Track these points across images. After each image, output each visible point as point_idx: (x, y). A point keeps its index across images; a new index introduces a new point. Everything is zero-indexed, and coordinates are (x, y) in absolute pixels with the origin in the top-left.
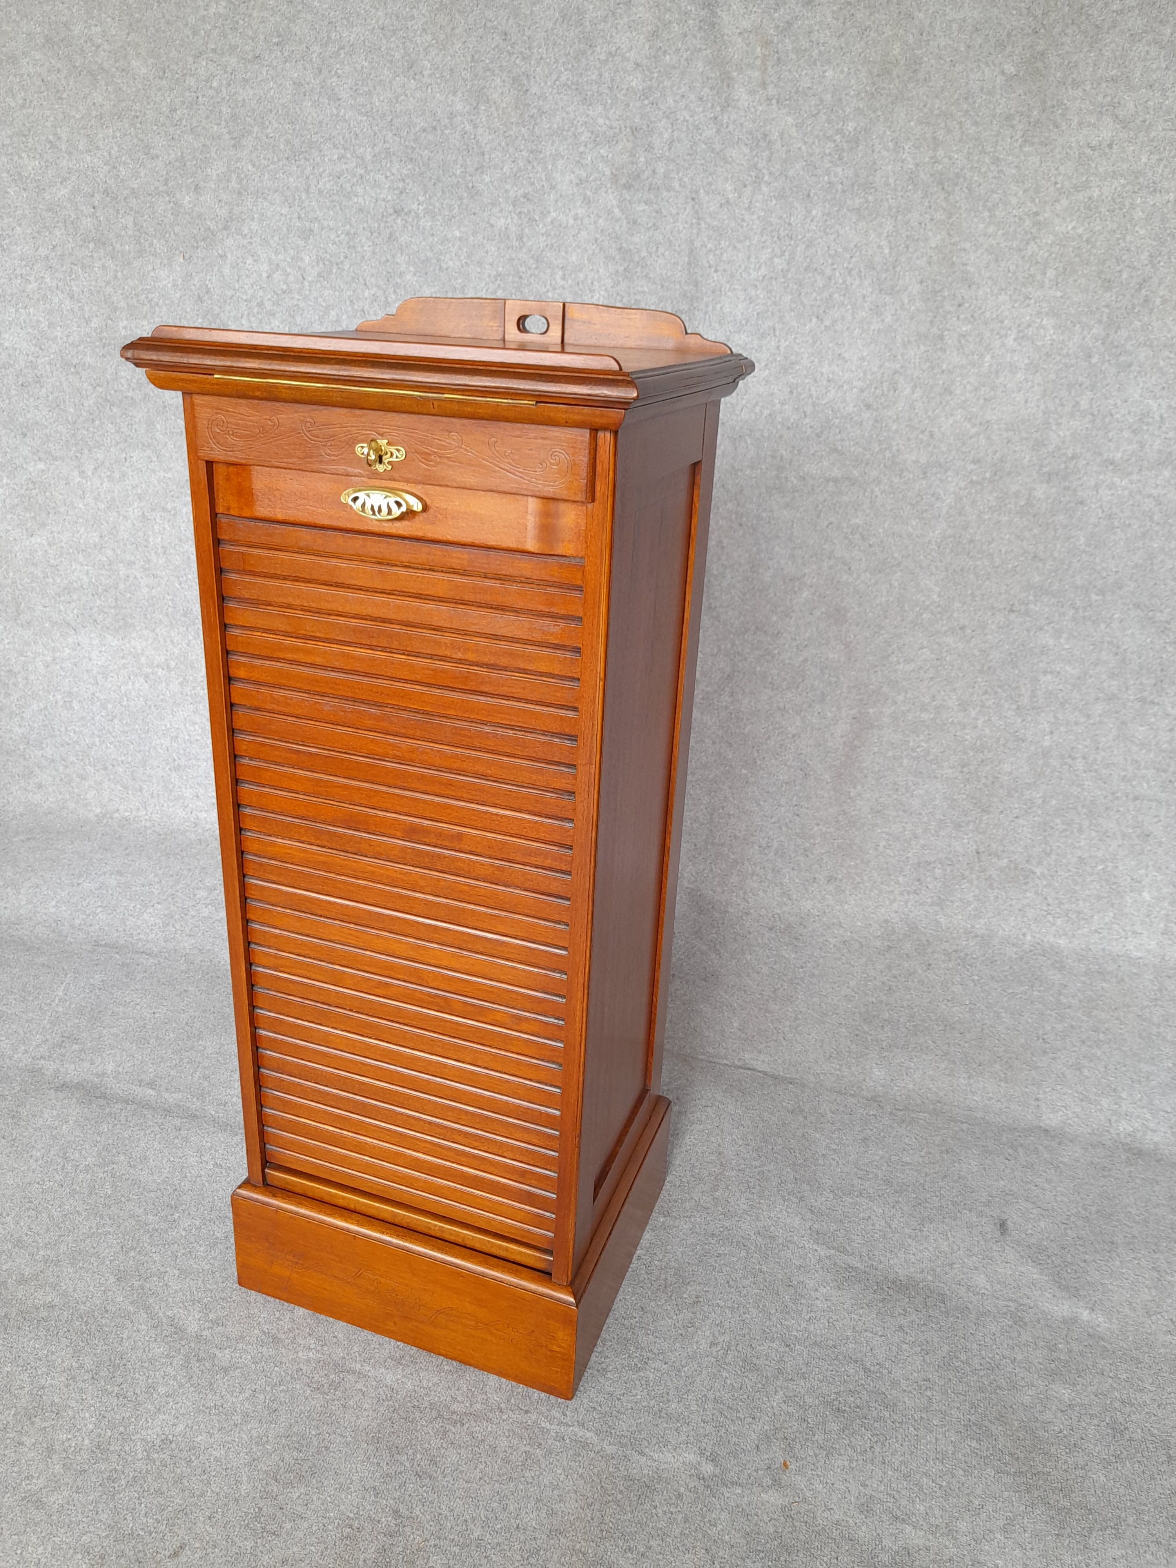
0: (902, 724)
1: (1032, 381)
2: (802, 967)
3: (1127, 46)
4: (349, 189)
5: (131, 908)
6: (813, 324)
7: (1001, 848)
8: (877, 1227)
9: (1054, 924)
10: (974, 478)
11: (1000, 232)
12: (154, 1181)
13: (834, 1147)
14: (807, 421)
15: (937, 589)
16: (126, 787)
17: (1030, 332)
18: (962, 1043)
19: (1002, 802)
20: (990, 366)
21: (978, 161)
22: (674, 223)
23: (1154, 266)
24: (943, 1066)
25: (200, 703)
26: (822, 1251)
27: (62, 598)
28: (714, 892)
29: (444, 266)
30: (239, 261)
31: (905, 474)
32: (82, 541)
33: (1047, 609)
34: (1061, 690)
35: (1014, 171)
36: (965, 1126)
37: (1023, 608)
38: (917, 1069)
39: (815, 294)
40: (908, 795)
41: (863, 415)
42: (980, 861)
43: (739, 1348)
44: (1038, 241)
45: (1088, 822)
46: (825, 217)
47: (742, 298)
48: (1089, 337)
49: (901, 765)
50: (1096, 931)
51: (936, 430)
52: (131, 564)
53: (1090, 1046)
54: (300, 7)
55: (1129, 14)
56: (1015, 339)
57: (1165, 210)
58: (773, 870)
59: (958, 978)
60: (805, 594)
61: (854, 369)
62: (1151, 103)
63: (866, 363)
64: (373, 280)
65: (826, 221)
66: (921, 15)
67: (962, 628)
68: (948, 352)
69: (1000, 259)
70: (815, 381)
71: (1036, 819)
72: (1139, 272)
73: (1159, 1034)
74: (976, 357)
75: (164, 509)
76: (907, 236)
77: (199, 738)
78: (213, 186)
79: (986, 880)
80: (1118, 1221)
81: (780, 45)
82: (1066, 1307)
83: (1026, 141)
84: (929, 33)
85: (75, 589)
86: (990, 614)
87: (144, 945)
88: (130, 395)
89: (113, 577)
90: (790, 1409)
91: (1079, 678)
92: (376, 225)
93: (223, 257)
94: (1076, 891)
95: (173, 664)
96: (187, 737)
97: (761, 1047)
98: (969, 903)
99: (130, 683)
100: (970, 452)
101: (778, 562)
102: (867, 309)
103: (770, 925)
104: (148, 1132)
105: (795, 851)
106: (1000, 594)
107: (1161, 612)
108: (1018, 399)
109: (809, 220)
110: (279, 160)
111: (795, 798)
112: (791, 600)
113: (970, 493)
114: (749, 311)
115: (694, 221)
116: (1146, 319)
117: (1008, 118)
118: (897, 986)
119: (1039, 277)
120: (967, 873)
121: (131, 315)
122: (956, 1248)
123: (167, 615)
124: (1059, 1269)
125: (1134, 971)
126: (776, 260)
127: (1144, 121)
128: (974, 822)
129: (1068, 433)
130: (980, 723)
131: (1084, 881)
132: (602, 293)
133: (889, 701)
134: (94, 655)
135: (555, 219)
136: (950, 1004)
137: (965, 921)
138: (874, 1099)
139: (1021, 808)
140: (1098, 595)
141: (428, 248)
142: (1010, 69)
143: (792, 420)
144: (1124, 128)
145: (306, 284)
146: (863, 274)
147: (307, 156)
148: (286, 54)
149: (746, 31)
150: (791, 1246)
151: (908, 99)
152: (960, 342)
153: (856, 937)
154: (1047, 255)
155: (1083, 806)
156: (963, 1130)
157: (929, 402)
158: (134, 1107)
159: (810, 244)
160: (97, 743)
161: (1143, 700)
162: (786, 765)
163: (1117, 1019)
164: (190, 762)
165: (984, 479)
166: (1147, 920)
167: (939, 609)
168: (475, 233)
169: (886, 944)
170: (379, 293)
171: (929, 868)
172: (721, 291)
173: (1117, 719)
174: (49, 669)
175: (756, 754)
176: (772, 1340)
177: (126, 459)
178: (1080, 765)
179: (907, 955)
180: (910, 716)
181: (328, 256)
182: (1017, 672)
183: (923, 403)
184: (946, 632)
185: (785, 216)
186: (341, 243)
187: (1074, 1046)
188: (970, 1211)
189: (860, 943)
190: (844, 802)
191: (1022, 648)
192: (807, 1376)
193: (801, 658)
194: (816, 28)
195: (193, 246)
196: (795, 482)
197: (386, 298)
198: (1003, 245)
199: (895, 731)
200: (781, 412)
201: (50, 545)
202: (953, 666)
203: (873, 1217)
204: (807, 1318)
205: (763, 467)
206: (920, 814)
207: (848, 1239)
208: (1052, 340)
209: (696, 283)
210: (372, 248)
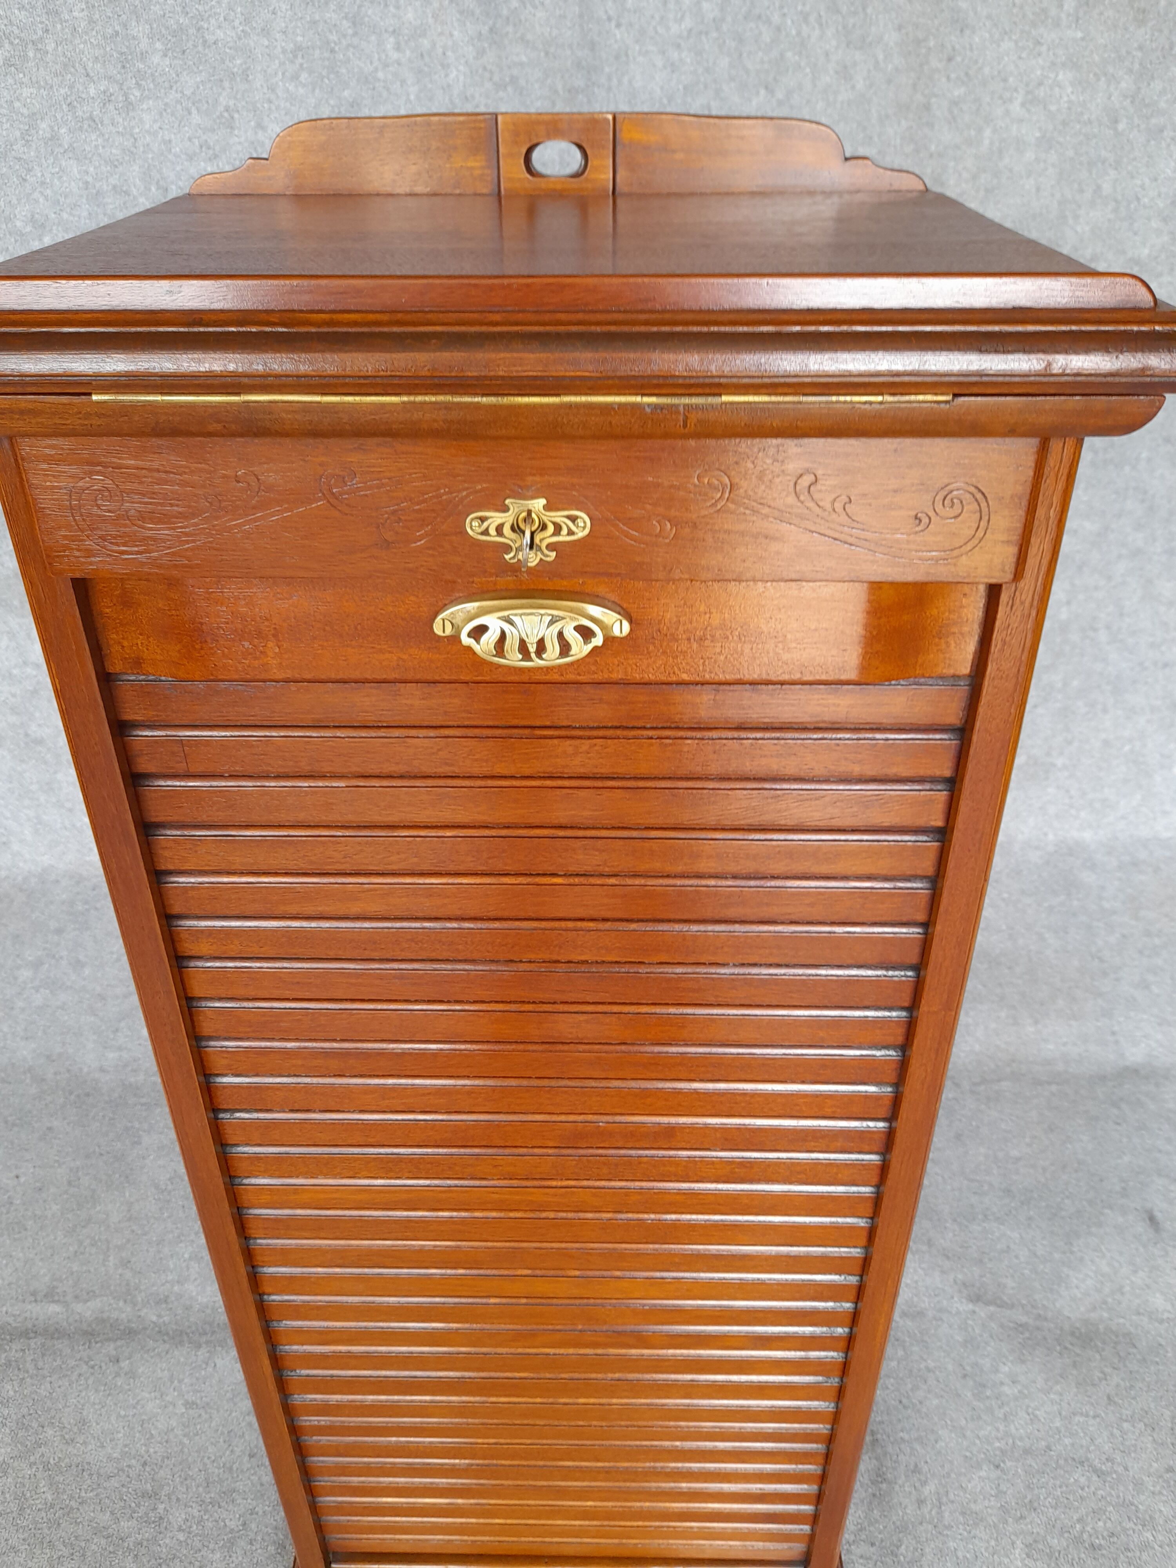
1: (1045, 161)
8: (1022, 1259)
12: (110, 1458)
17: (1041, 92)
29: (211, 38)
39: (760, 54)
43: (951, 1496)
56: (1023, 105)
64: (98, 66)
104: (74, 1377)
108: (1027, 187)
122: (1116, 1264)
129: (1087, 228)
132: (461, 68)
141: (179, 9)
146: (824, 21)
158: (40, 1340)
170: (113, 88)
172: (627, 55)
176: (979, 1466)
181: (16, 31)
197: (126, 95)
204: (1001, 1416)
207: (999, 1285)
208: (1070, 102)
209: (593, 46)
210: (85, 13)
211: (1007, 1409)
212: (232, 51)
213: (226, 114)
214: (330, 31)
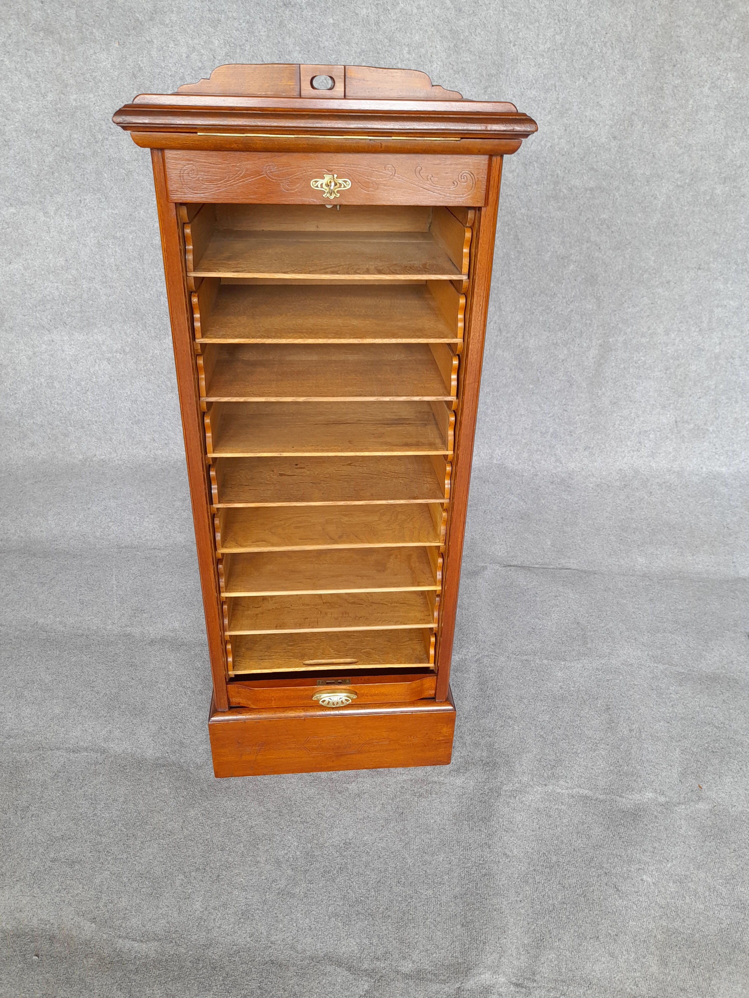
0: (629, 347)
1: (719, 117)
2: (577, 504)
5: (133, 520)
6: (581, 82)
7: (689, 418)
8: (682, 648)
9: (719, 460)
10: (679, 183)
11: (703, 12)
13: (637, 606)
14: (575, 149)
15: (653, 258)
16: (99, 439)
17: (719, 83)
18: (683, 536)
19: (690, 389)
20: (692, 107)
22: (487, 10)
24: (676, 551)
25: (151, 375)
26: (661, 667)
27: (38, 308)
28: (513, 464)
29: (322, 45)
30: (163, 45)
31: (636, 183)
32: (51, 265)
33: (720, 266)
34: (727, 317)
36: (701, 583)
37: (706, 266)
38: (662, 554)
39: (582, 60)
40: (633, 391)
41: (611, 144)
42: (677, 426)
43: (646, 730)
44: (728, 18)
45: (741, 396)
46: (590, 4)
47: (533, 64)
49: (629, 373)
50: (743, 461)
51: (657, 152)
52: (92, 279)
56: (709, 89)
58: (550, 447)
59: (669, 498)
60: (572, 267)
61: (607, 112)
63: (614, 108)
65: (590, 7)
67: (668, 282)
68: (666, 98)
69: (702, 32)
70: (581, 122)
71: (711, 398)
74: (684, 102)
75: (114, 237)
76: (643, 17)
77: (153, 399)
79: (681, 438)
85: (48, 300)
86: (686, 272)
87: (152, 543)
88: (82, 152)
89: (78, 290)
90: (687, 757)
92: (270, 15)
93: (150, 42)
94: (733, 439)
95: (127, 349)
96: (144, 400)
97: (569, 554)
98: (670, 453)
99: (97, 365)
100: (677, 166)
101: (554, 247)
102: (616, 71)
103: (551, 481)
105: (564, 433)
106: (693, 258)
108: (709, 129)
109: (579, 7)
111: (564, 400)
112: (562, 272)
113: (676, 193)
114: (538, 74)
115: (501, 9)
118: (635, 507)
119: (727, 44)
120: (669, 435)
121: (80, 90)
122: (730, 653)
123: (121, 314)
126: (557, 37)
128: (674, 403)
131: (737, 432)
132: (439, 63)
133: (622, 333)
134: (66, 348)
135: (402, 8)
136: (668, 514)
137: (668, 465)
138: (644, 575)
139: (702, 392)
141: (309, 32)
143: (565, 150)
146: (614, 45)
150: (643, 667)
152: (674, 92)
153: (604, 481)
154: (733, 28)
155: (738, 387)
156: (701, 586)
157: (653, 133)
159: (579, 25)
160: (76, 410)
162: (558, 379)
164: (147, 417)
165: (685, 183)
167: (654, 271)
168: (344, 21)
169: (623, 483)
171: (646, 434)
172: (517, 60)
174: (31, 361)
175: (539, 374)
176: (659, 721)
177: (80, 200)
178: (737, 362)
179: (637, 488)
180: (634, 341)
181: (233, 40)
182: (701, 307)
183: (649, 134)
184: (658, 285)
185: (563, 4)
186: (243, 30)
187: (746, 529)
188: (728, 630)
189: (607, 485)
190: (595, 399)
191: (705, 292)
192: (687, 737)
193: (569, 310)
195: (126, 35)
196: (565, 192)
198: (704, 22)
199: (625, 352)
200: (558, 144)
201: (25, 269)
202: (661, 307)
203: (677, 643)
204: (670, 705)
205: (545, 182)
206: (640, 402)
207: (670, 657)
208: (733, 88)
209: (501, 55)
210: (266, 33)
211: (672, 703)
212: (332, 52)
213: (325, 81)
214: (378, 44)
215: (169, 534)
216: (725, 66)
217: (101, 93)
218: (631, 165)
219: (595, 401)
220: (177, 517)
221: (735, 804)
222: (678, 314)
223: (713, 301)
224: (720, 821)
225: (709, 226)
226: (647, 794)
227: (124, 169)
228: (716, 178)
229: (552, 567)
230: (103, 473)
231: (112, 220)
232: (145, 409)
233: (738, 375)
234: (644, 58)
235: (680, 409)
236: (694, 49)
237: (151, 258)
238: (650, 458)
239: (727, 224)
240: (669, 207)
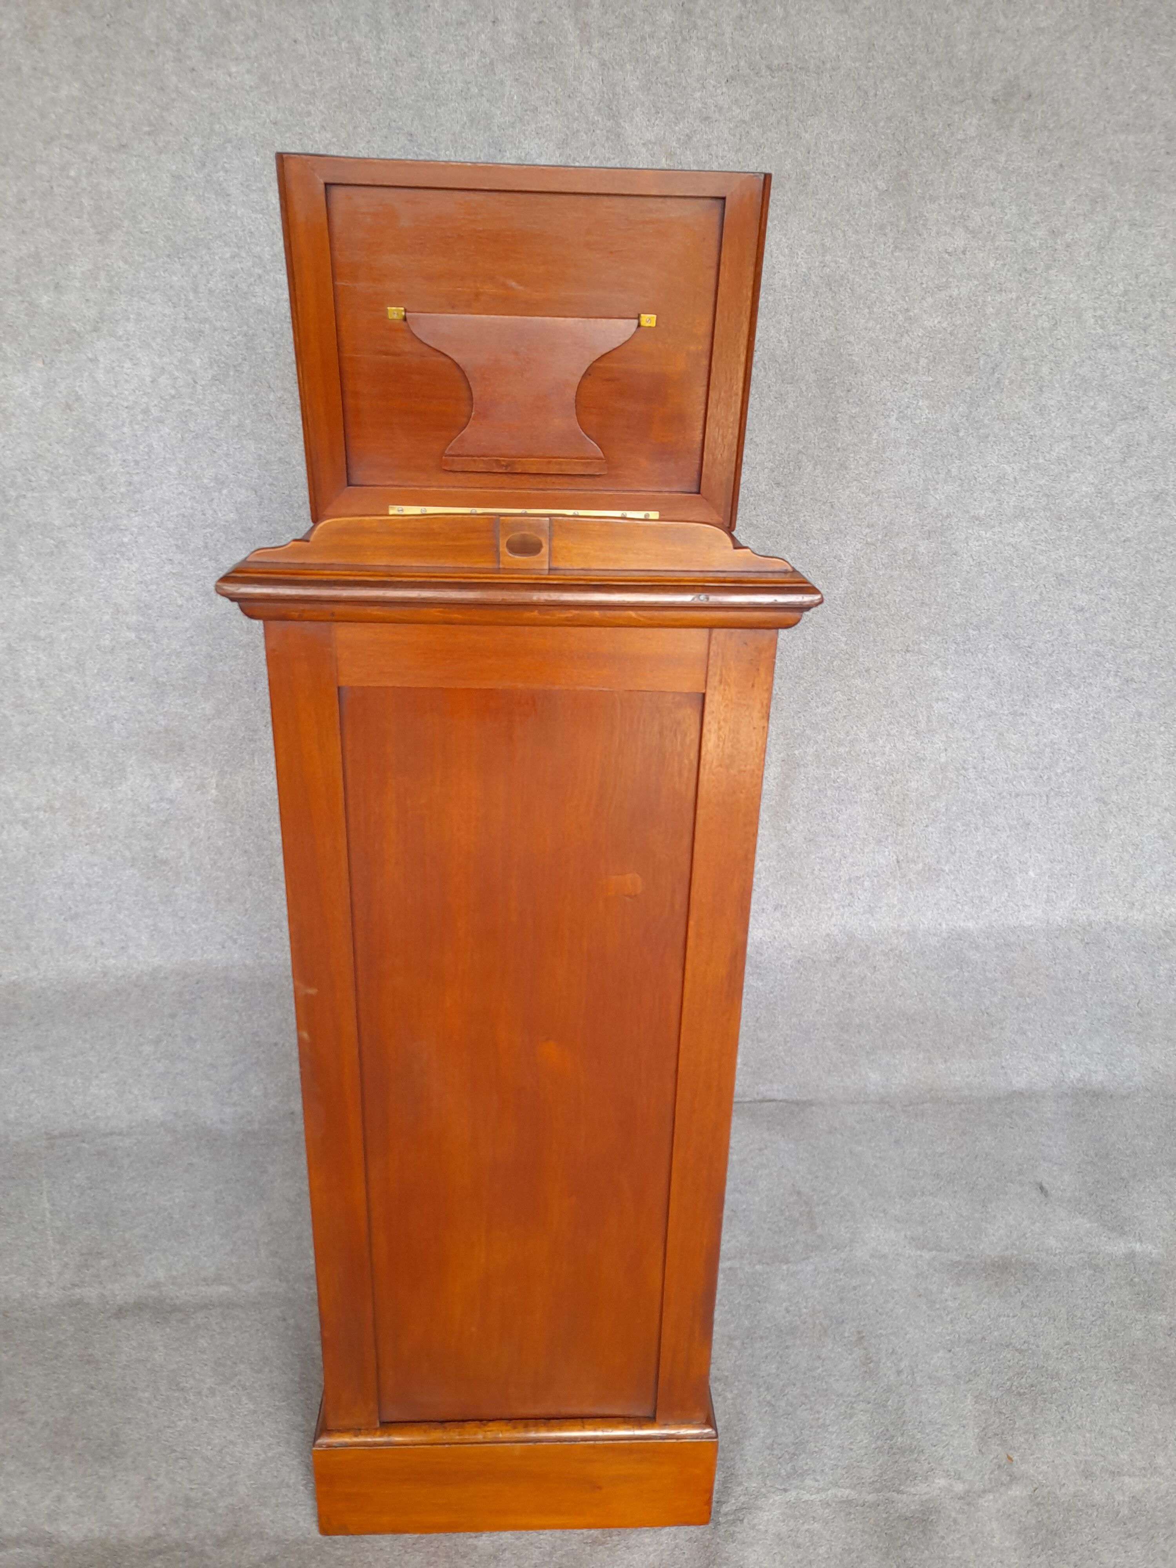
0: (823, 760)
2: (772, 992)
3: (971, 169)
4: (246, 289)
5: (71, 1084)
7: (916, 855)
9: (962, 911)
10: (869, 540)
11: (878, 326)
13: (878, 1155)
15: (844, 639)
18: (928, 1032)
19: (913, 815)
20: (877, 443)
21: (859, 265)
23: (1003, 353)
24: (921, 1056)
25: (98, 842)
26: (927, 1255)
30: (114, 365)
31: (811, 541)
33: (934, 647)
34: (950, 713)
35: (887, 274)
36: (963, 1106)
37: (916, 647)
38: (903, 1064)
40: (834, 821)
42: (900, 869)
44: (910, 334)
45: (982, 821)
48: (956, 414)
49: (826, 796)
50: (995, 910)
51: (836, 500)
53: (1023, 1011)
54: (174, 95)
55: (971, 143)
57: (1010, 306)
59: (901, 975)
62: (993, 218)
66: (807, 136)
67: (867, 671)
68: (841, 432)
69: (880, 350)
71: (942, 825)
72: (993, 359)
73: (1066, 989)
75: (36, 638)
76: (802, 331)
77: (100, 880)
78: (78, 284)
79: (907, 884)
80: (1115, 1158)
81: (682, 157)
82: (1122, 1245)
83: (896, 247)
84: (815, 152)
86: (890, 655)
87: (107, 1124)
90: (984, 1407)
91: (964, 702)
92: (278, 326)
93: (94, 360)
94: (978, 880)
95: (57, 804)
96: (85, 882)
98: (894, 906)
100: (865, 518)
106: (897, 638)
107: (1025, 639)
110: (158, 257)
113: (866, 553)
116: (998, 397)
117: (882, 227)
118: (855, 992)
119: (913, 365)
120: (890, 881)
124: (1098, 1213)
125: (1031, 938)
127: (989, 232)
128: (892, 836)
130: (887, 749)
131: (983, 870)
133: (812, 741)
136: (902, 999)
137: (893, 923)
138: (882, 1101)
139: (928, 818)
140: (974, 630)
142: (882, 185)
144: (974, 237)
145: (199, 388)
147: (193, 254)
148: (160, 144)
149: (650, 142)
151: (800, 210)
152: (851, 423)
153: (807, 955)
154: (919, 345)
155: (977, 809)
156: (964, 1111)
157: (828, 477)
161: (1014, 714)
163: (1033, 982)
164: (90, 908)
165: (878, 540)
166: (1034, 894)
167: (847, 656)
169: (833, 956)
171: (858, 882)
173: (995, 731)
178: (971, 774)
179: (854, 962)
180: (829, 752)
182: (915, 702)
183: (823, 478)
184: (854, 675)
186: (238, 345)
187: (1012, 1014)
189: (812, 960)
190: (783, 836)
191: (917, 682)
192: (978, 1372)
194: (714, 142)
195: (55, 350)
198: (881, 338)
199: (818, 767)
202: (862, 704)
206: (846, 836)
215: (134, 1104)
216: (914, 392)
217: (14, 431)
218: (803, 518)
219: (783, 839)
220: (147, 1072)
221: (1064, 1481)
222: (885, 713)
223: (931, 694)
224: (1047, 1515)
225: (914, 595)
226: (937, 1481)
227: (52, 538)
228: (917, 532)
229: (747, 1099)
230: (16, 1007)
231: (33, 612)
232: (87, 895)
233: (974, 792)
234: (808, 381)
235: (901, 844)
236: (873, 370)
237: (98, 666)
238: (868, 916)
239: (937, 591)
240: (859, 572)
